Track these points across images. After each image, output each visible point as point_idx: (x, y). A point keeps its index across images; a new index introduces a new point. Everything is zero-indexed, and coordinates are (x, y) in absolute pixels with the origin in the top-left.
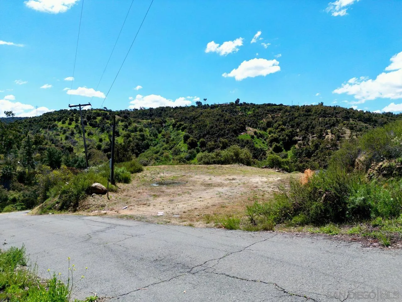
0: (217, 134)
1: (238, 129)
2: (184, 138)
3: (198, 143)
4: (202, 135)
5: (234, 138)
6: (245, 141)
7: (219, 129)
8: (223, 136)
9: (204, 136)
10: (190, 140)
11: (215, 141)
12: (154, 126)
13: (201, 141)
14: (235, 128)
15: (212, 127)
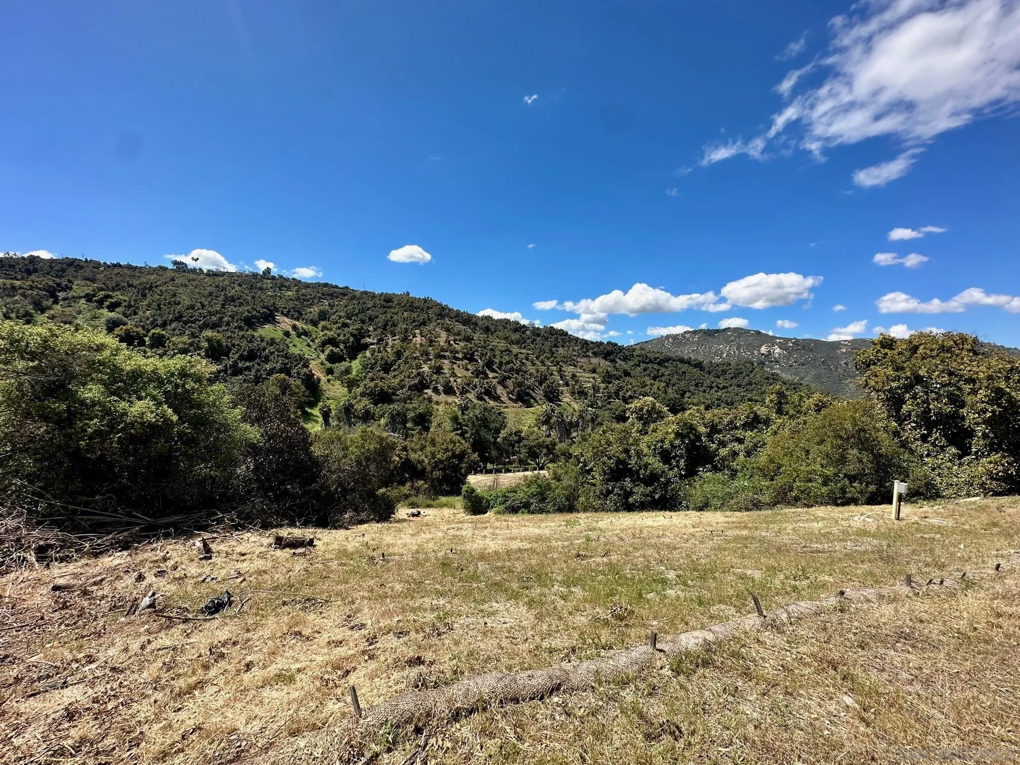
0: (200, 321)
1: (254, 317)
2: (107, 324)
3: (147, 339)
4: (159, 322)
5: (241, 333)
6: (265, 340)
7: (209, 312)
8: (214, 326)
9: (164, 325)
10: (122, 329)
11: (193, 335)
12: (24, 296)
13: (154, 334)
14: (246, 314)
15: (192, 307)
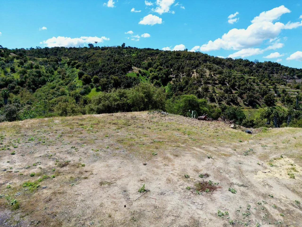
0: (108, 71)
1: (126, 68)
2: (79, 74)
3: (92, 80)
4: (95, 72)
5: (123, 76)
6: (132, 78)
7: (110, 67)
8: (114, 73)
9: (97, 73)
10: (84, 76)
11: (108, 78)
12: (50, 64)
13: (95, 78)
14: (123, 67)
15: (104, 66)
